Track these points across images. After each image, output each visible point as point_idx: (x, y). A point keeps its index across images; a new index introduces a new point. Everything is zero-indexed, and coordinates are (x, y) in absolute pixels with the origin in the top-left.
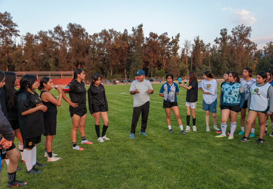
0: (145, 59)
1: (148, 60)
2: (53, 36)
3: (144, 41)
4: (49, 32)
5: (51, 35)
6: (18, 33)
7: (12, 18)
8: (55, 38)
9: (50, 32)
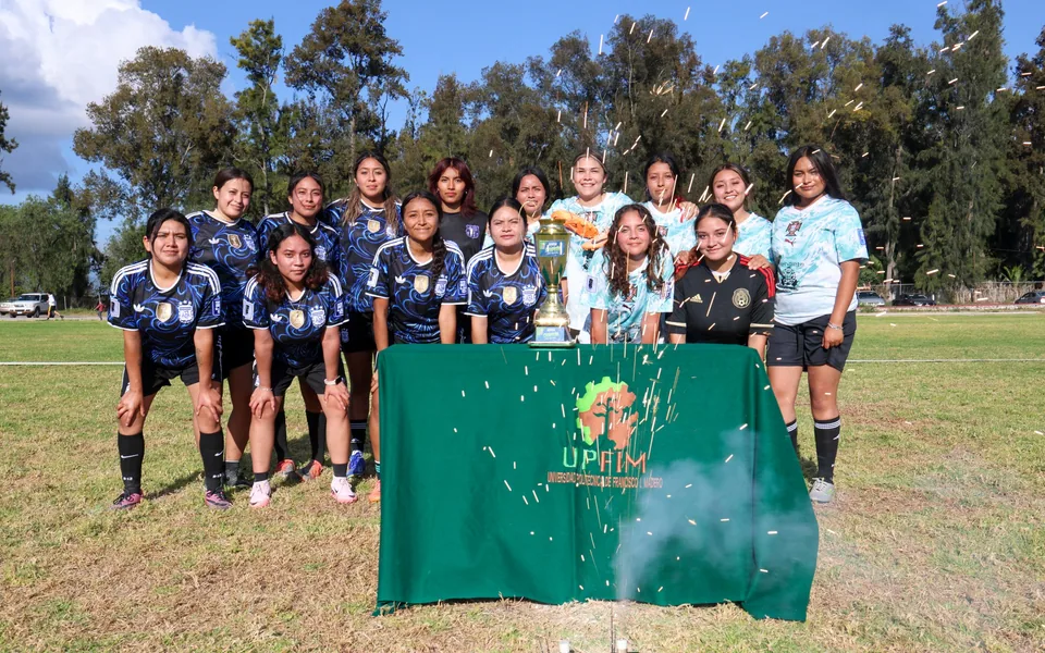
0: (1012, 178)
1: (1025, 182)
2: (545, 86)
3: (1004, 80)
4: (532, 65)
5: (538, 82)
6: (402, 81)
7: (384, 19)
8: (553, 92)
9: (536, 68)
